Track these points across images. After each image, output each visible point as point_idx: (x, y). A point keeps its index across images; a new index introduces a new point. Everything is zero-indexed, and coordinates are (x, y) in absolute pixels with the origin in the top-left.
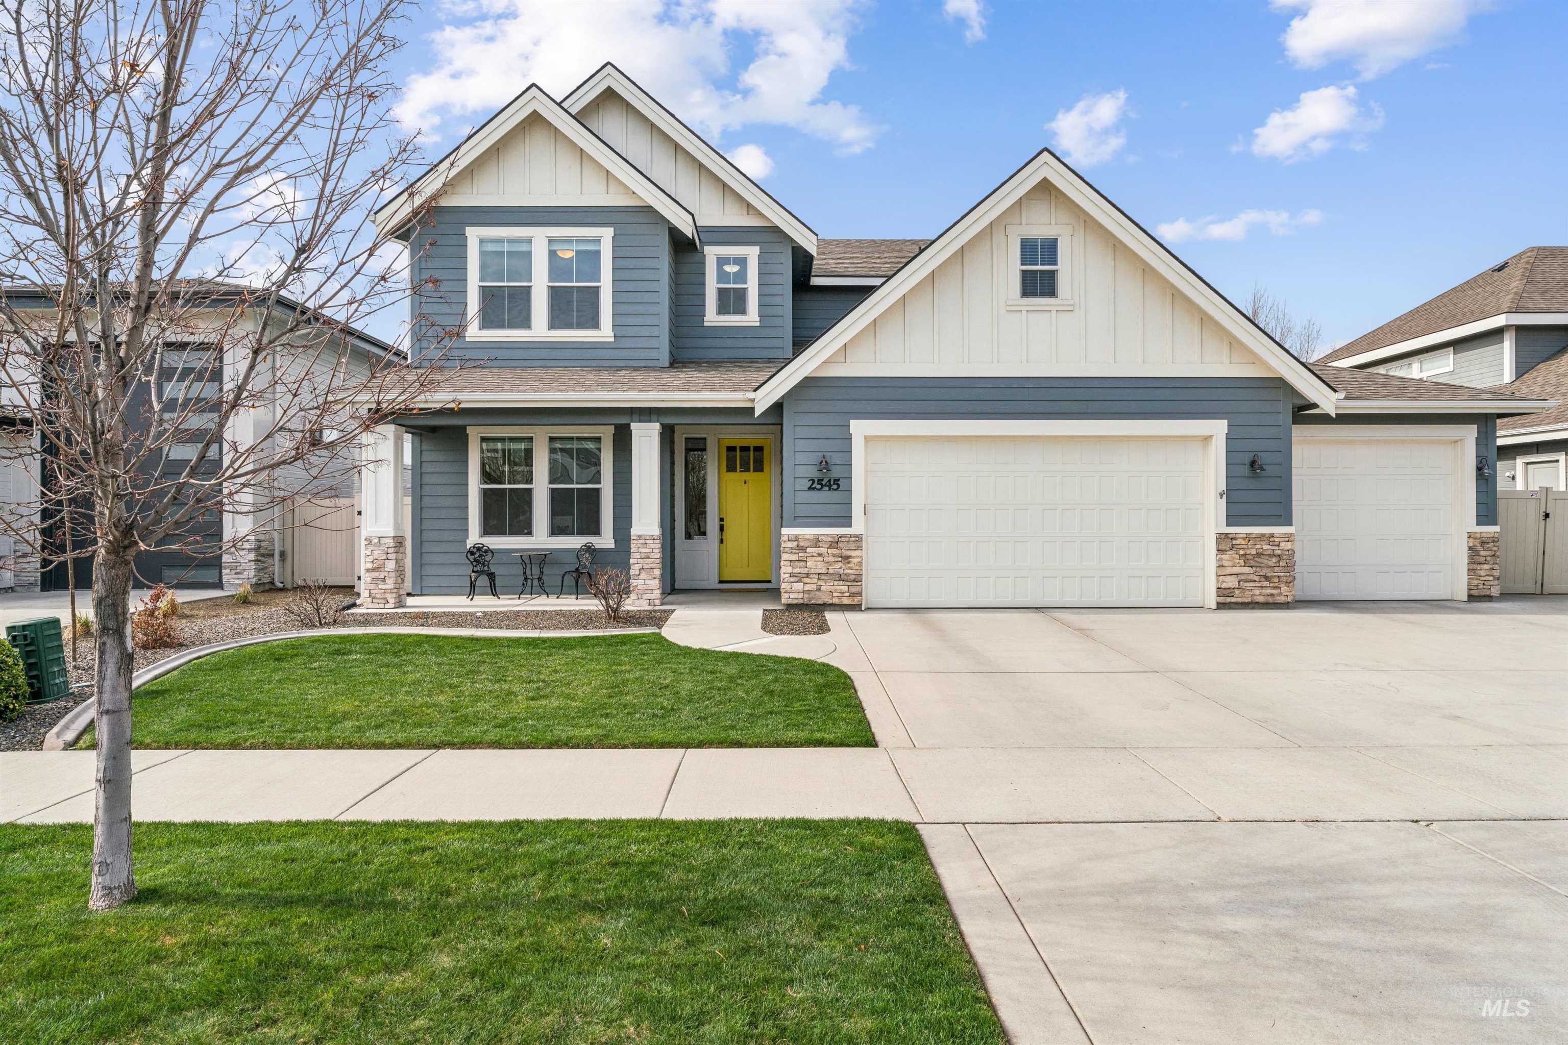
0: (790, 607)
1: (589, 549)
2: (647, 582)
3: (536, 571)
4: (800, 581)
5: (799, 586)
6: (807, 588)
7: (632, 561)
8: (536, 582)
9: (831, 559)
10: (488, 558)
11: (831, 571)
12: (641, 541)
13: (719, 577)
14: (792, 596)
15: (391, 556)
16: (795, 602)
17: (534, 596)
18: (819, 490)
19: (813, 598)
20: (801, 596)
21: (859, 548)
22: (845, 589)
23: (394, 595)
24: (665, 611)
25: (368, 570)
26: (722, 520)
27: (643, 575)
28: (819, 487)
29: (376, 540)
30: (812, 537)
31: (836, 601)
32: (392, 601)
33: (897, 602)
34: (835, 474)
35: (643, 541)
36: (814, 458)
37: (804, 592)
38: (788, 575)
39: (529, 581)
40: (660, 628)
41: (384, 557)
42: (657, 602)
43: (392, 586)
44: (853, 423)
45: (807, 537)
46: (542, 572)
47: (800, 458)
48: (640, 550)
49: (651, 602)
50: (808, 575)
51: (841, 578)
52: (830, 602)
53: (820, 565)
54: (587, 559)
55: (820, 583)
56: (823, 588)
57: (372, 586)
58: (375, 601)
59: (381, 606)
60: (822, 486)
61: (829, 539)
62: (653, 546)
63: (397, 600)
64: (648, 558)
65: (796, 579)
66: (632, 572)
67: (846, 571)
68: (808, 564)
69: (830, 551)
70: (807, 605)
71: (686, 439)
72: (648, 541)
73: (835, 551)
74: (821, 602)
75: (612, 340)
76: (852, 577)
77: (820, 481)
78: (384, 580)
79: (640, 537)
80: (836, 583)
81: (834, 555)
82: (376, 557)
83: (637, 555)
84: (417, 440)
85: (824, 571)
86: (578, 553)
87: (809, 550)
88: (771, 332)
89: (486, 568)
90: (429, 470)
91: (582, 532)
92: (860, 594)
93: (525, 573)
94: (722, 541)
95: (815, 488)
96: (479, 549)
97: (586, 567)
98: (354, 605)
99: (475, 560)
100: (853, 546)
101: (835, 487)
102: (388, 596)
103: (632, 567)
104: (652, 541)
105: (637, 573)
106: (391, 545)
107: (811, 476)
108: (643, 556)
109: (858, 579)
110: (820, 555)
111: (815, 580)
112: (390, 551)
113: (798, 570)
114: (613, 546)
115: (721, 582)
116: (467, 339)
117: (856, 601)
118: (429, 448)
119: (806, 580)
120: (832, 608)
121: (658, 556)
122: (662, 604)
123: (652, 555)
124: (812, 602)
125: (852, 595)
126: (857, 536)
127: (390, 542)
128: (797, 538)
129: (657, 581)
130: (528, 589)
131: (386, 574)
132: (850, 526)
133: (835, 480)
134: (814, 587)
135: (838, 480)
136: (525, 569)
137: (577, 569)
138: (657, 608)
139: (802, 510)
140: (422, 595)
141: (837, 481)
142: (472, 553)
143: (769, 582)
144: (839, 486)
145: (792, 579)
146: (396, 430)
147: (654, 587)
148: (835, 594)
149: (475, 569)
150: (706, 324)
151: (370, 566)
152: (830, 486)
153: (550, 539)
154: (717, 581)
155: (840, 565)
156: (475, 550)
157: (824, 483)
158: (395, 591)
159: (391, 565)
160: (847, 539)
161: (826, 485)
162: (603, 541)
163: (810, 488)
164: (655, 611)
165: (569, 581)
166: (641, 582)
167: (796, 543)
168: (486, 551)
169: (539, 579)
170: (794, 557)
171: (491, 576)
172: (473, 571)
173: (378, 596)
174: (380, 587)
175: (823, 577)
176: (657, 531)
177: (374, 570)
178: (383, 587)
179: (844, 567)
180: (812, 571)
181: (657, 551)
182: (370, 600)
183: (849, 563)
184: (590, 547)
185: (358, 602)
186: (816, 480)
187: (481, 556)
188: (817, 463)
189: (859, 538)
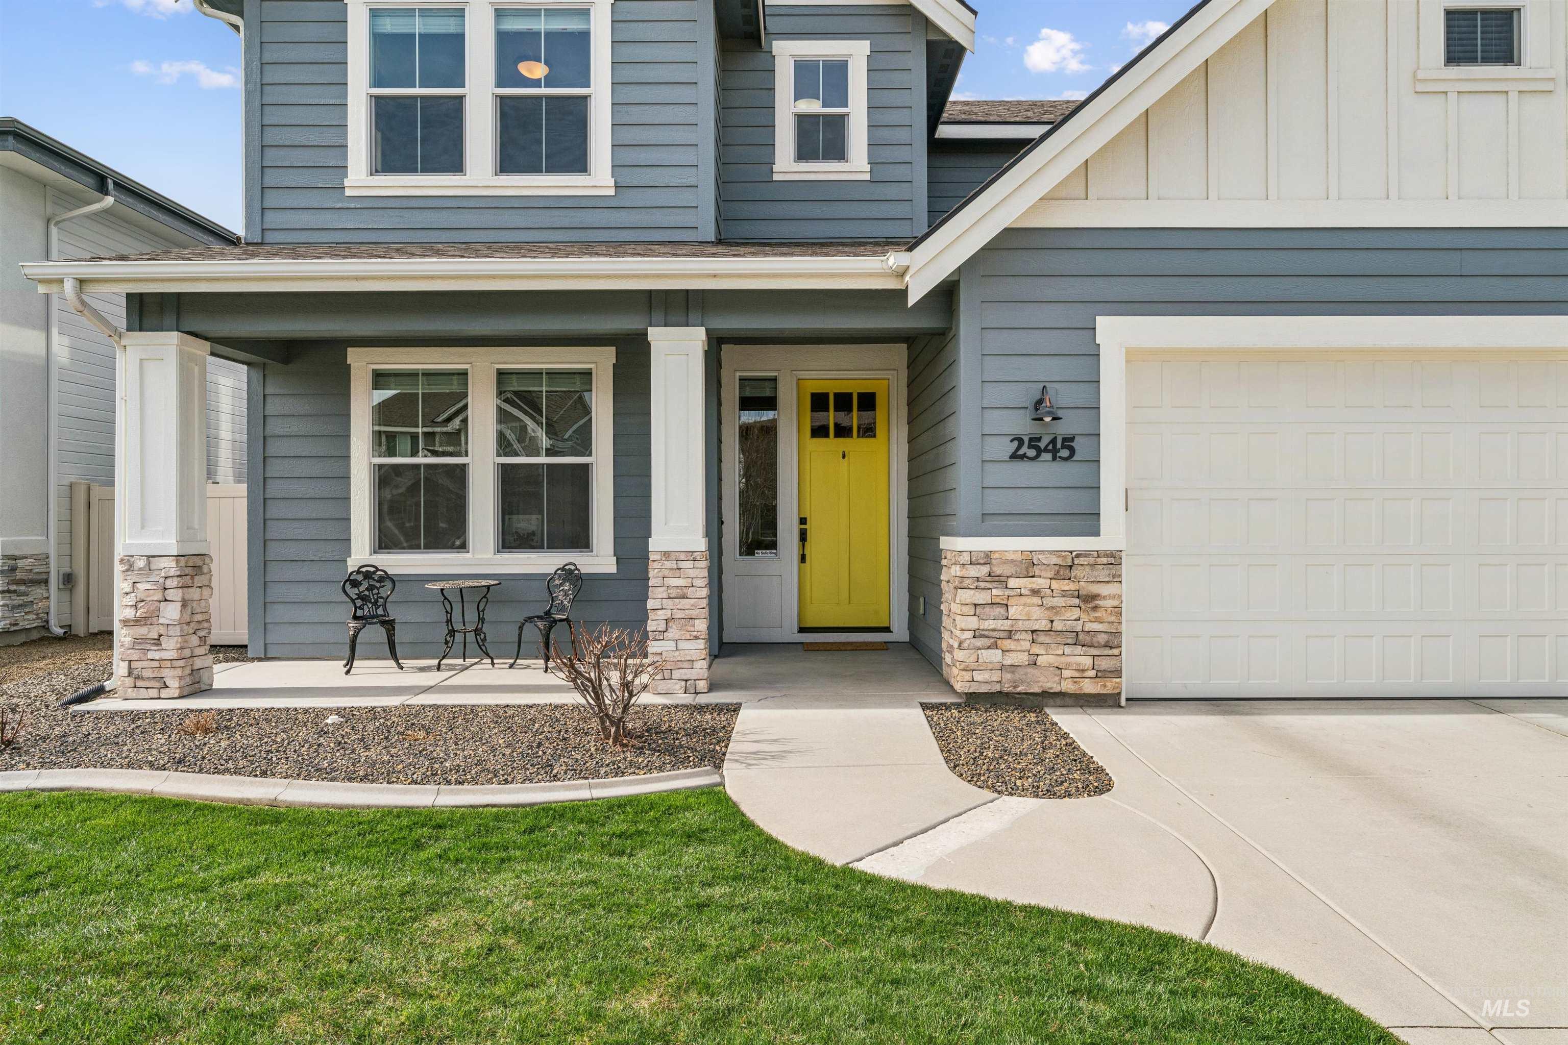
0: (973, 700)
1: (569, 574)
2: (682, 645)
3: (472, 616)
4: (994, 646)
5: (994, 656)
6: (1010, 660)
7: (650, 604)
8: (471, 637)
9: (1059, 602)
10: (385, 592)
11: (1058, 626)
12: (668, 564)
13: (800, 620)
14: (978, 676)
15: (171, 594)
16: (984, 689)
17: (469, 661)
18: (1032, 459)
19: (1022, 682)
20: (996, 676)
21: (1116, 579)
22: (1087, 661)
23: (179, 672)
24: (719, 709)
25: (126, 622)
26: (803, 521)
27: (673, 633)
28: (1032, 453)
29: (141, 563)
30: (1018, 557)
31: (1068, 687)
32: (174, 684)
33: (1185, 686)
34: (1063, 429)
35: (673, 564)
36: (1025, 395)
37: (1002, 668)
38: (971, 634)
39: (459, 637)
40: (718, 767)
41: (158, 596)
42: (702, 685)
43: (172, 654)
44: (1103, 323)
45: (1011, 556)
46: (481, 620)
47: (996, 395)
48: (669, 581)
49: (689, 686)
50: (1010, 634)
51: (1078, 639)
52: (1057, 689)
53: (1037, 613)
54: (566, 595)
55: (1036, 649)
56: (1041, 660)
57: (135, 655)
58: (140, 683)
59: (153, 693)
60: (1039, 451)
61: (1054, 560)
62: (692, 573)
63: (188, 680)
64: (684, 597)
65: (987, 642)
66: (651, 626)
67: (1089, 627)
68: (1012, 611)
69: (1055, 585)
70: (1007, 694)
71: (742, 379)
72: (682, 565)
73: (1066, 585)
74: (1036, 689)
75: (612, 192)
76: (1102, 638)
77: (1034, 441)
78: (157, 641)
79: (667, 555)
80: (1068, 650)
81: (1064, 594)
82: (141, 596)
83: (660, 593)
84: (257, 376)
85: (1043, 625)
86: (547, 581)
87: (1012, 583)
88: (892, 192)
89: (380, 611)
90: (278, 431)
91: (556, 543)
92: (1118, 673)
93: (449, 621)
94: (803, 559)
95: (1024, 456)
96: (368, 576)
97: (562, 609)
98: (99, 692)
99: (360, 597)
100: (1103, 575)
101: (1065, 453)
102: (166, 673)
103: (651, 615)
104: (690, 564)
105: (662, 627)
106: (172, 572)
107: (1017, 430)
108: (673, 592)
109: (1113, 642)
110: (1035, 592)
111: (1026, 645)
112: (169, 583)
113: (990, 624)
114: (613, 569)
115: (802, 630)
116: (348, 192)
117: (1108, 687)
118: (277, 391)
119: (1008, 644)
120: (1058, 701)
121: (704, 592)
122: (712, 687)
123: (690, 592)
124: (1020, 689)
125: (1101, 675)
126: (1112, 554)
127: (169, 566)
128: (987, 558)
129: (701, 644)
130: (458, 648)
131: (162, 630)
132: (1097, 534)
133: (1064, 440)
134: (1023, 658)
135: (1072, 439)
136: (449, 613)
137: (548, 613)
138: (703, 699)
139: (996, 502)
140: (267, 659)
141: (1068, 441)
142: (355, 584)
143: (887, 629)
144: (1072, 451)
145: (979, 642)
146: (182, 343)
147: (694, 655)
148: (1066, 673)
149: (360, 613)
150: (776, 177)
151: (130, 613)
152: (1054, 452)
153: (498, 556)
154: (796, 629)
155: (1076, 613)
156: (360, 578)
157: (1042, 445)
158: (181, 663)
159: (171, 612)
160: (1091, 560)
161: (1046, 450)
162: (595, 561)
163: (1014, 456)
164: (701, 709)
165: (532, 633)
166: (670, 645)
167: (985, 570)
168: (381, 580)
169: (477, 632)
170: (982, 597)
171: (389, 625)
172: (355, 618)
173: (147, 674)
174: (150, 655)
175: (1042, 638)
176: (700, 544)
177: (137, 622)
178: (157, 655)
179: (1084, 617)
180: (1020, 625)
181: (699, 583)
182: (129, 681)
183: (1095, 608)
184: (571, 572)
185: (108, 685)
186: (1026, 439)
187: (370, 588)
188: (1030, 404)
189: (1114, 559)
